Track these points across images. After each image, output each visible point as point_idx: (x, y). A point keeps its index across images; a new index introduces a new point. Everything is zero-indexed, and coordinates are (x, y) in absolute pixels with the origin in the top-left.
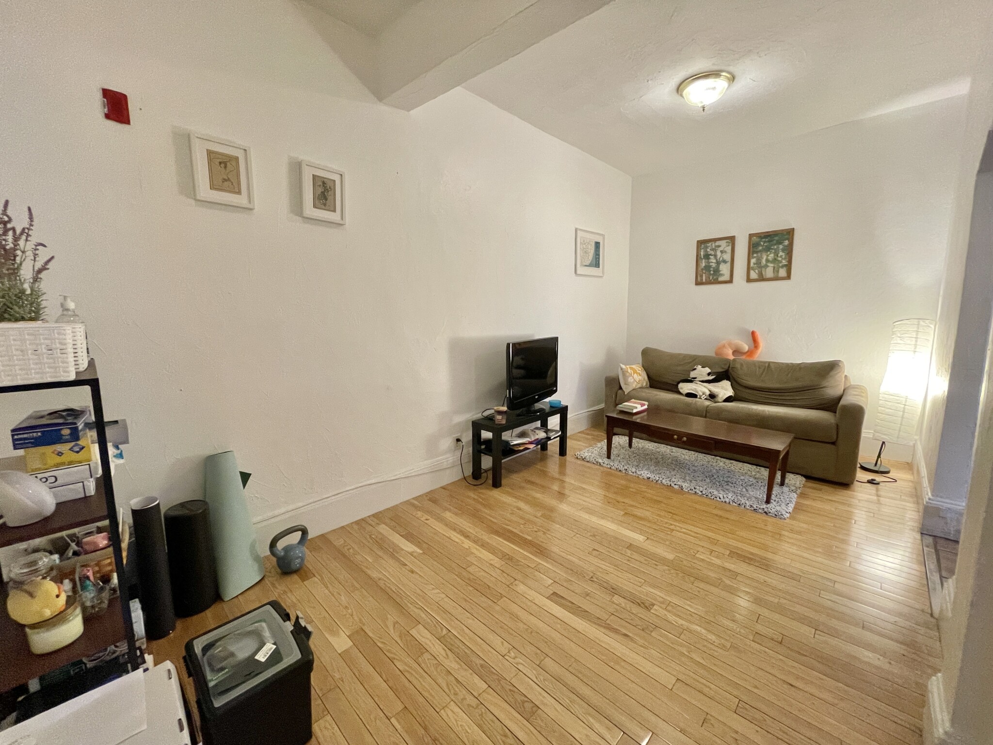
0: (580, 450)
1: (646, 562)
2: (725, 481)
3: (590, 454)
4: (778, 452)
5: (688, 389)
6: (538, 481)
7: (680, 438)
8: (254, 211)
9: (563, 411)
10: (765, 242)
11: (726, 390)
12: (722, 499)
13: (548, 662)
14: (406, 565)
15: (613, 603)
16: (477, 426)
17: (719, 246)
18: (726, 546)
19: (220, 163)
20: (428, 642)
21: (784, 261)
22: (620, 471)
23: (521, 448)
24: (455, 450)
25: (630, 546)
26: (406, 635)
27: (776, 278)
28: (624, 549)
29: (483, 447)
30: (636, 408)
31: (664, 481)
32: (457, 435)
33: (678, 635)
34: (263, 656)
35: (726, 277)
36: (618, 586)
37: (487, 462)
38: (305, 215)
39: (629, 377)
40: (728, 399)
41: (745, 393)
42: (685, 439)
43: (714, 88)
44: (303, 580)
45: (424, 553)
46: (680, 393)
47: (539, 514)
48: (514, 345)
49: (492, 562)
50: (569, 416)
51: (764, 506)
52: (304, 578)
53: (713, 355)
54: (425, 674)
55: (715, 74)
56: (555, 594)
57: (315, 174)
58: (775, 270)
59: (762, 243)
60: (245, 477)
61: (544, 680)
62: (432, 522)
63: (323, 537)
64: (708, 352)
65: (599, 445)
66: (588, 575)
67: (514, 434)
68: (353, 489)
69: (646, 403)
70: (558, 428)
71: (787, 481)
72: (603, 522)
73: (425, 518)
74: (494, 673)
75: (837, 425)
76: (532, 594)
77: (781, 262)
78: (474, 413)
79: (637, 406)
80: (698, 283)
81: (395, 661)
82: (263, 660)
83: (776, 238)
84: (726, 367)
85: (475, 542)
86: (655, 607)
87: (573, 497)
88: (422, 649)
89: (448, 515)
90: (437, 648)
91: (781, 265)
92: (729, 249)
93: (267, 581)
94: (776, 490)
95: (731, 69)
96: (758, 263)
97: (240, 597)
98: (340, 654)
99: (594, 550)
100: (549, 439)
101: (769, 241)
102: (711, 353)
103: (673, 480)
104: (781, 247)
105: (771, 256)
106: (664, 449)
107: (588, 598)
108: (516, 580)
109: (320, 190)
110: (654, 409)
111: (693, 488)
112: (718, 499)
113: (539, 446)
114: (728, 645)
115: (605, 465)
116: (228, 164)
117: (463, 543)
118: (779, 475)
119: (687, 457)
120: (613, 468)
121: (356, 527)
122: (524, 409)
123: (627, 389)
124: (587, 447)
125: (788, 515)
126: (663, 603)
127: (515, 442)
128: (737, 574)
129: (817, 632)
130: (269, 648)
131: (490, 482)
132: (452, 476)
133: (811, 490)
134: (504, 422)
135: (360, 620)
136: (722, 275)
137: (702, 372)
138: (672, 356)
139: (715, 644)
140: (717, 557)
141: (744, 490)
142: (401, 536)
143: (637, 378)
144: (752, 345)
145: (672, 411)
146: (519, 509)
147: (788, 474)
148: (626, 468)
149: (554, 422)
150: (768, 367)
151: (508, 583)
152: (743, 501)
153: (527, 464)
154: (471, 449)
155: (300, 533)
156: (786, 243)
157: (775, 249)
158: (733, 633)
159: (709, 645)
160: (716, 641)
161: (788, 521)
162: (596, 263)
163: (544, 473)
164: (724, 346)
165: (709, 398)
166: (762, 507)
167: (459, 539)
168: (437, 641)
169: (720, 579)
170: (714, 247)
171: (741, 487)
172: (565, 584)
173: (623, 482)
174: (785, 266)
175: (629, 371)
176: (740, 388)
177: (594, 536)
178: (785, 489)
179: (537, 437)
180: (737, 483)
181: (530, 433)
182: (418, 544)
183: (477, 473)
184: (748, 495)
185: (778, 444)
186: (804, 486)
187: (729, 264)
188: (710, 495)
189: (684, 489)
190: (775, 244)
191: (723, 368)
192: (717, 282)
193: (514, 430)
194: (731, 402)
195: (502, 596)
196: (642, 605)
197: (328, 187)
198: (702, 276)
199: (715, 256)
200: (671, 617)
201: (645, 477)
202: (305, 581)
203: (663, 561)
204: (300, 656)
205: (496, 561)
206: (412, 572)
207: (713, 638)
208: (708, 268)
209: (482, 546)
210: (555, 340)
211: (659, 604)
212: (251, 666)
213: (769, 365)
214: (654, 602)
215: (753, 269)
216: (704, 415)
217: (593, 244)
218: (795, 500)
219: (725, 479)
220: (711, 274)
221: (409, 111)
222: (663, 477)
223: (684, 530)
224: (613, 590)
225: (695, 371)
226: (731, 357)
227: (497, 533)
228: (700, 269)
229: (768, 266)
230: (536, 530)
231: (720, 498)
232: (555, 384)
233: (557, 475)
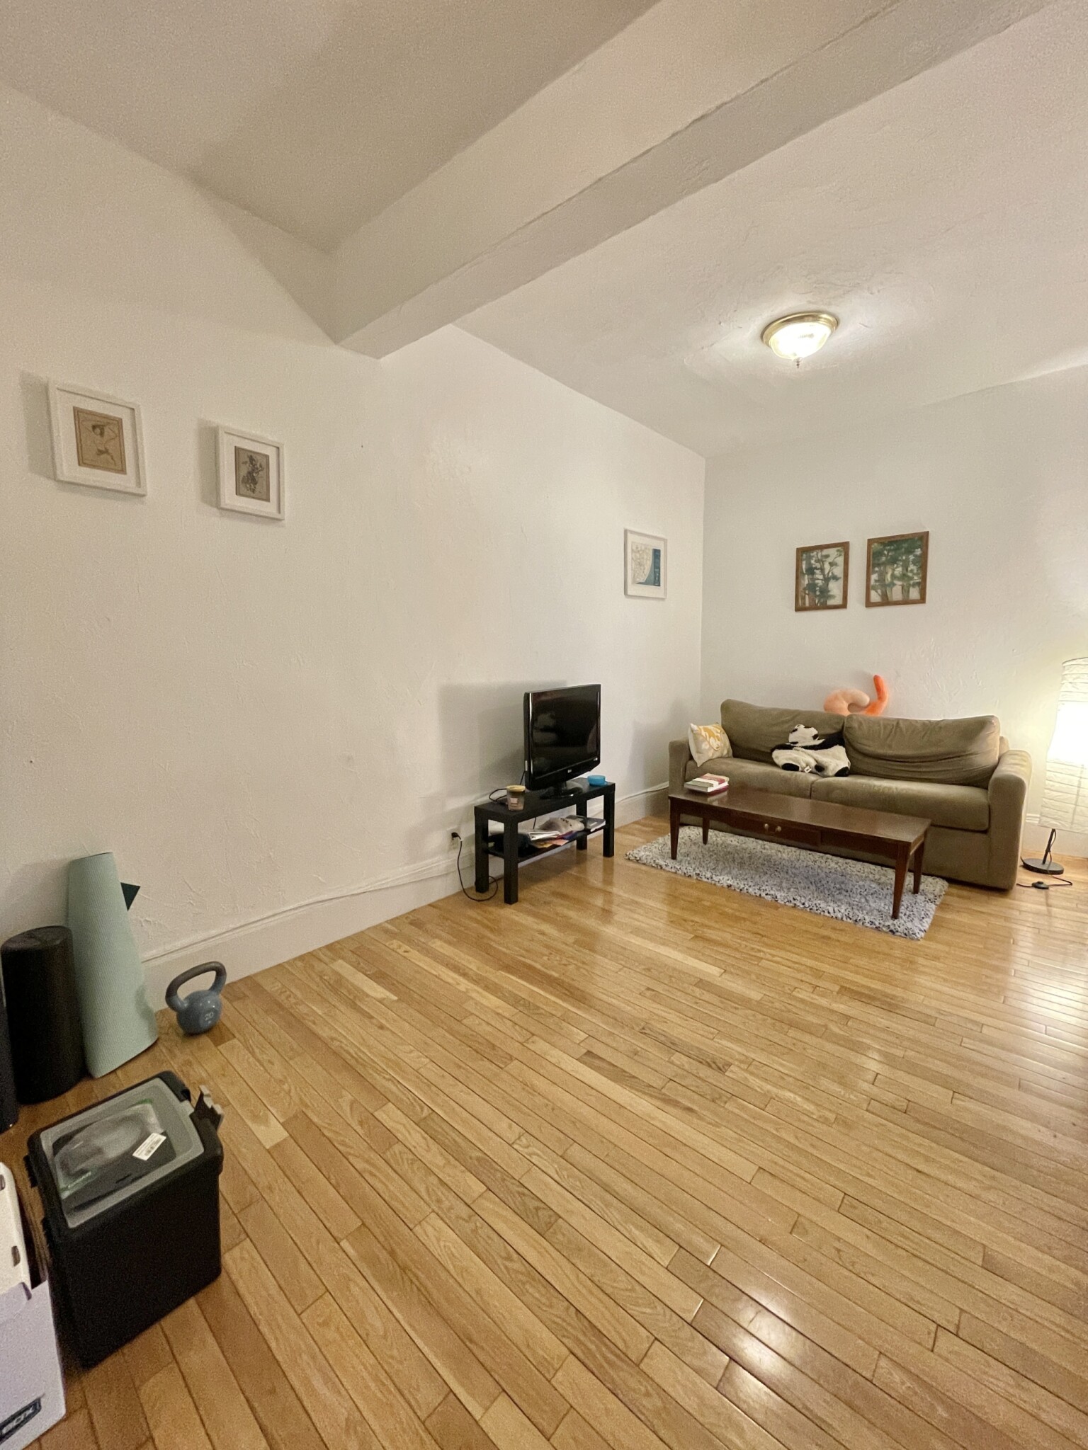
0: (635, 847)
1: (722, 1006)
2: (839, 889)
3: (647, 853)
4: (907, 845)
5: (787, 759)
6: (570, 892)
7: (772, 827)
8: (147, 497)
9: (608, 792)
10: (889, 551)
11: (839, 759)
12: (832, 914)
13: (576, 1152)
14: (372, 1017)
15: (672, 1063)
16: (482, 814)
17: (827, 556)
18: (835, 980)
19: (94, 427)
20: (401, 1128)
21: (916, 578)
22: (690, 876)
23: (548, 846)
24: (450, 849)
25: (701, 983)
26: (369, 1120)
27: (906, 602)
28: (691, 987)
29: (491, 844)
30: (712, 785)
31: (750, 890)
32: (451, 828)
33: (762, 1106)
34: (144, 1152)
35: (838, 600)
36: (681, 1040)
37: (496, 867)
38: (223, 505)
39: (703, 742)
40: (842, 773)
41: (865, 764)
42: (779, 828)
43: (811, 336)
44: (216, 1044)
45: (399, 1000)
46: (774, 764)
47: (571, 940)
48: (537, 695)
49: (500, 1011)
50: (618, 799)
51: (890, 922)
52: (218, 1042)
53: (823, 710)
54: (394, 1175)
55: (812, 316)
56: (589, 1053)
57: (238, 445)
58: (905, 590)
59: (886, 552)
60: (130, 892)
61: (568, 1177)
62: (414, 955)
63: (249, 981)
64: (813, 705)
65: (661, 840)
66: (638, 1025)
67: (537, 827)
68: (296, 908)
69: (726, 779)
70: (601, 817)
71: (922, 887)
72: (664, 951)
73: (403, 949)
74: (498, 1170)
75: (989, 806)
76: (555, 1055)
77: (912, 578)
78: (478, 795)
79: (713, 784)
80: (798, 609)
81: (351, 1158)
82: (145, 1158)
83: (905, 545)
84: (839, 727)
85: (476, 982)
86: (732, 1068)
87: (620, 915)
88: (391, 1138)
89: (438, 945)
90: (414, 1137)
91: (911, 582)
92: (840, 560)
93: (161, 1047)
94: (906, 899)
95: (832, 309)
96: (881, 579)
97: (119, 1073)
98: (268, 1151)
99: (648, 989)
100: (587, 831)
101: (895, 550)
102: (818, 708)
103: (763, 888)
104: (911, 557)
105: (899, 571)
106: (751, 844)
107: (636, 1057)
108: (533, 1035)
109: (244, 470)
110: (738, 788)
111: (792, 899)
112: (826, 914)
113: (575, 843)
114: (832, 1116)
115: (668, 869)
116: (106, 430)
117: (458, 984)
118: (909, 880)
119: (785, 856)
120: (680, 872)
121: (300, 964)
122: (551, 788)
123: (699, 760)
124: (643, 843)
125: (923, 934)
126: (742, 1062)
127: (538, 837)
128: (848, 1018)
129: (956, 1095)
130: (156, 1139)
131: (501, 895)
132: (445, 888)
133: (956, 899)
134: (521, 807)
135: (301, 1099)
136: (833, 597)
137: (805, 734)
138: (763, 712)
139: (814, 1117)
140: (823, 996)
141: (863, 900)
142: (367, 976)
143: (715, 743)
144: (876, 697)
145: (762, 790)
146: (543, 934)
147: (923, 878)
148: (698, 872)
149: (596, 807)
150: (897, 728)
151: (521, 1039)
152: (861, 916)
153: (557, 868)
154: (473, 848)
155: (214, 973)
156: (918, 552)
157: (903, 561)
158: (840, 1102)
159: (806, 1118)
160: (815, 1112)
161: (922, 942)
162: (655, 580)
163: (581, 882)
164: (836, 698)
165: (814, 770)
166: (887, 924)
167: (453, 978)
168: (416, 1126)
169: (826, 1026)
170: (820, 557)
171: (859, 896)
172: (604, 1039)
173: (696, 893)
174: (918, 584)
175: (703, 733)
176: (860, 757)
177: (649, 970)
178: (920, 898)
179: (570, 829)
180: (854, 890)
181: (561, 823)
182: (391, 987)
183: (482, 883)
184: (868, 908)
185: (907, 833)
186: (947, 894)
187: (841, 582)
188: (815, 908)
189: (779, 901)
190: (903, 554)
191: (835, 729)
192: (825, 607)
193: (538, 818)
194: (846, 776)
195: (511, 1058)
196: (713, 1065)
197: (258, 466)
198: (804, 598)
199: (822, 570)
200: (754, 1082)
201: (725, 885)
202: (220, 1045)
203: (745, 1002)
204: (202, 1150)
205: (507, 1009)
206: (382, 1027)
207: (811, 1108)
208: (812, 587)
209: (486, 988)
210: (595, 690)
211: (736, 1063)
212: (127, 1167)
213: (898, 723)
214: (731, 1061)
215: (875, 588)
216: (808, 794)
217: (651, 553)
218: (933, 913)
219: (838, 886)
220: (816, 596)
221: (379, 358)
222: (750, 884)
223: (778, 959)
224: (671, 1046)
225: (795, 733)
226: (846, 713)
227: (508, 968)
228: (801, 589)
229: (894, 585)
230: (567, 963)
231: (829, 913)
232: (597, 753)
233: (599, 884)
